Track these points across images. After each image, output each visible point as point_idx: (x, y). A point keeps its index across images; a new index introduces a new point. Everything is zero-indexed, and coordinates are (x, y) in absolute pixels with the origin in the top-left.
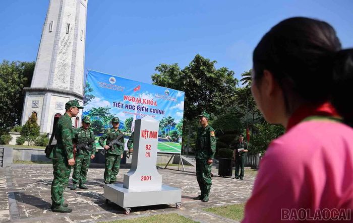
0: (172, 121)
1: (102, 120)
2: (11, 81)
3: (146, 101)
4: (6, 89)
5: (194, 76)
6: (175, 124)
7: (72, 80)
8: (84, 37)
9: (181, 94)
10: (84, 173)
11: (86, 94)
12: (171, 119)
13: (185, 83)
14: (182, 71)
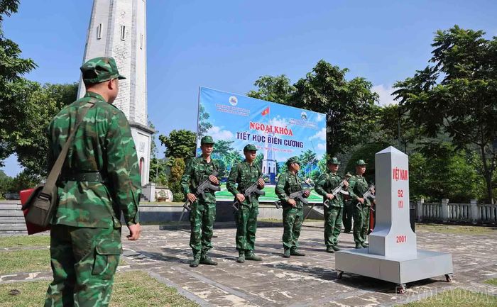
0: (313, 156)
1: (223, 159)
2: (47, 111)
3: (278, 130)
4: (42, 123)
5: (318, 92)
6: (316, 161)
7: (132, 105)
8: (144, 43)
9: (321, 117)
10: (207, 237)
11: (200, 122)
12: (312, 153)
13: (305, 101)
14: (294, 85)
